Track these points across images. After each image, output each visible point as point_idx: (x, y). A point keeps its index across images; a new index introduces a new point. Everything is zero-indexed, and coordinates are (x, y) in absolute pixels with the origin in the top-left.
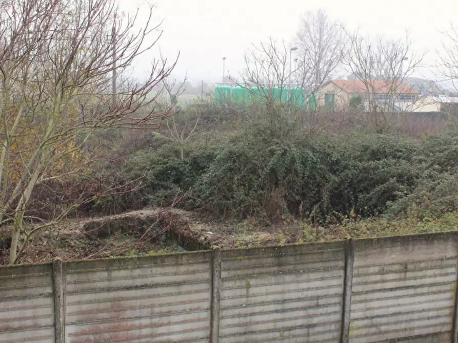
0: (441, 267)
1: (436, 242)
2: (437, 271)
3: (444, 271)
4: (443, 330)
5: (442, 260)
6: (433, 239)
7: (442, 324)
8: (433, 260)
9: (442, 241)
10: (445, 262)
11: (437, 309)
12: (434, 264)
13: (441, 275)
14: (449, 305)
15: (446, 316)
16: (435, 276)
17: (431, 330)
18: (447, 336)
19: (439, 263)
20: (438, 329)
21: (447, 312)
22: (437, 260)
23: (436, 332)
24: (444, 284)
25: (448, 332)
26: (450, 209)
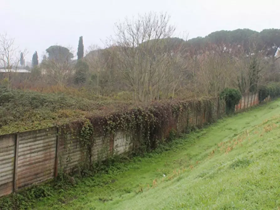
0: (7, 151)
1: (4, 139)
2: (5, 153)
3: (8, 153)
4: (9, 181)
5: (7, 147)
6: (3, 138)
7: (8, 179)
8: (3, 148)
9: (7, 138)
10: (9, 148)
11: (6, 172)
12: (3, 150)
13: (7, 155)
14: (11, 169)
15: (10, 174)
16: (4, 155)
17: (3, 182)
18: (11, 184)
19: (6, 149)
20: (6, 181)
21: (11, 172)
22: (5, 148)
23: (5, 183)
24: (9, 159)
25: (11, 182)
26: (4, 124)
